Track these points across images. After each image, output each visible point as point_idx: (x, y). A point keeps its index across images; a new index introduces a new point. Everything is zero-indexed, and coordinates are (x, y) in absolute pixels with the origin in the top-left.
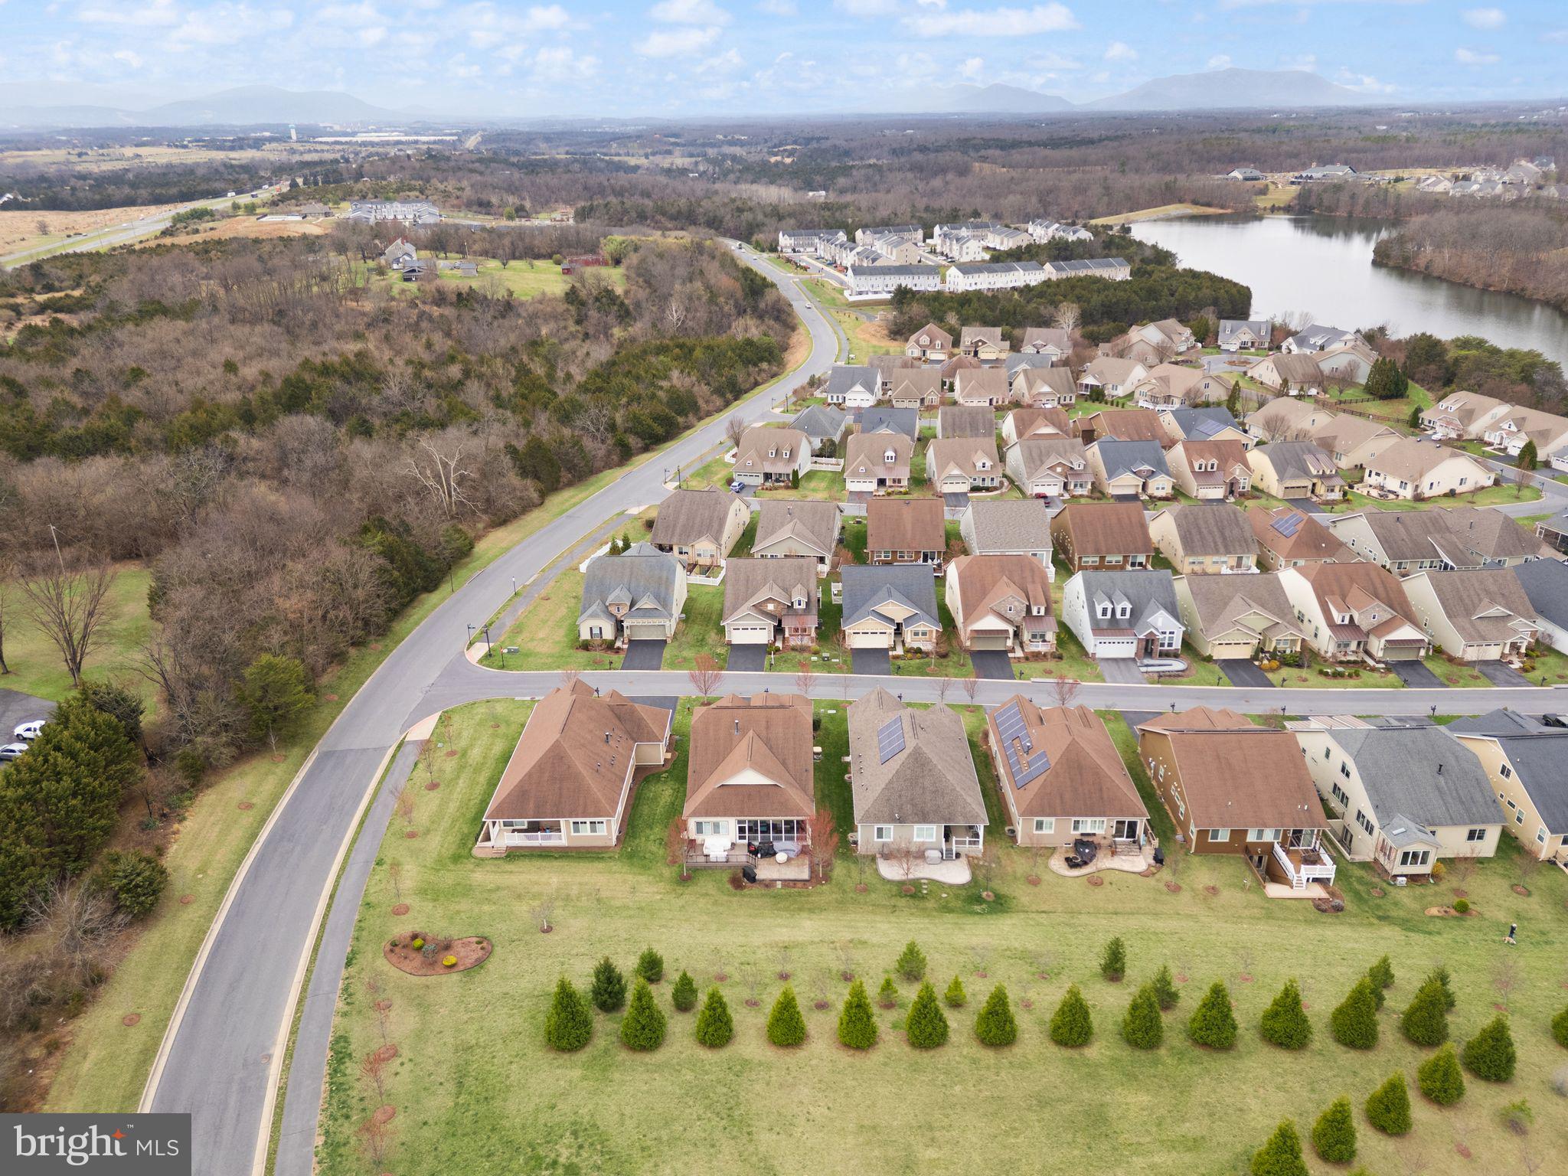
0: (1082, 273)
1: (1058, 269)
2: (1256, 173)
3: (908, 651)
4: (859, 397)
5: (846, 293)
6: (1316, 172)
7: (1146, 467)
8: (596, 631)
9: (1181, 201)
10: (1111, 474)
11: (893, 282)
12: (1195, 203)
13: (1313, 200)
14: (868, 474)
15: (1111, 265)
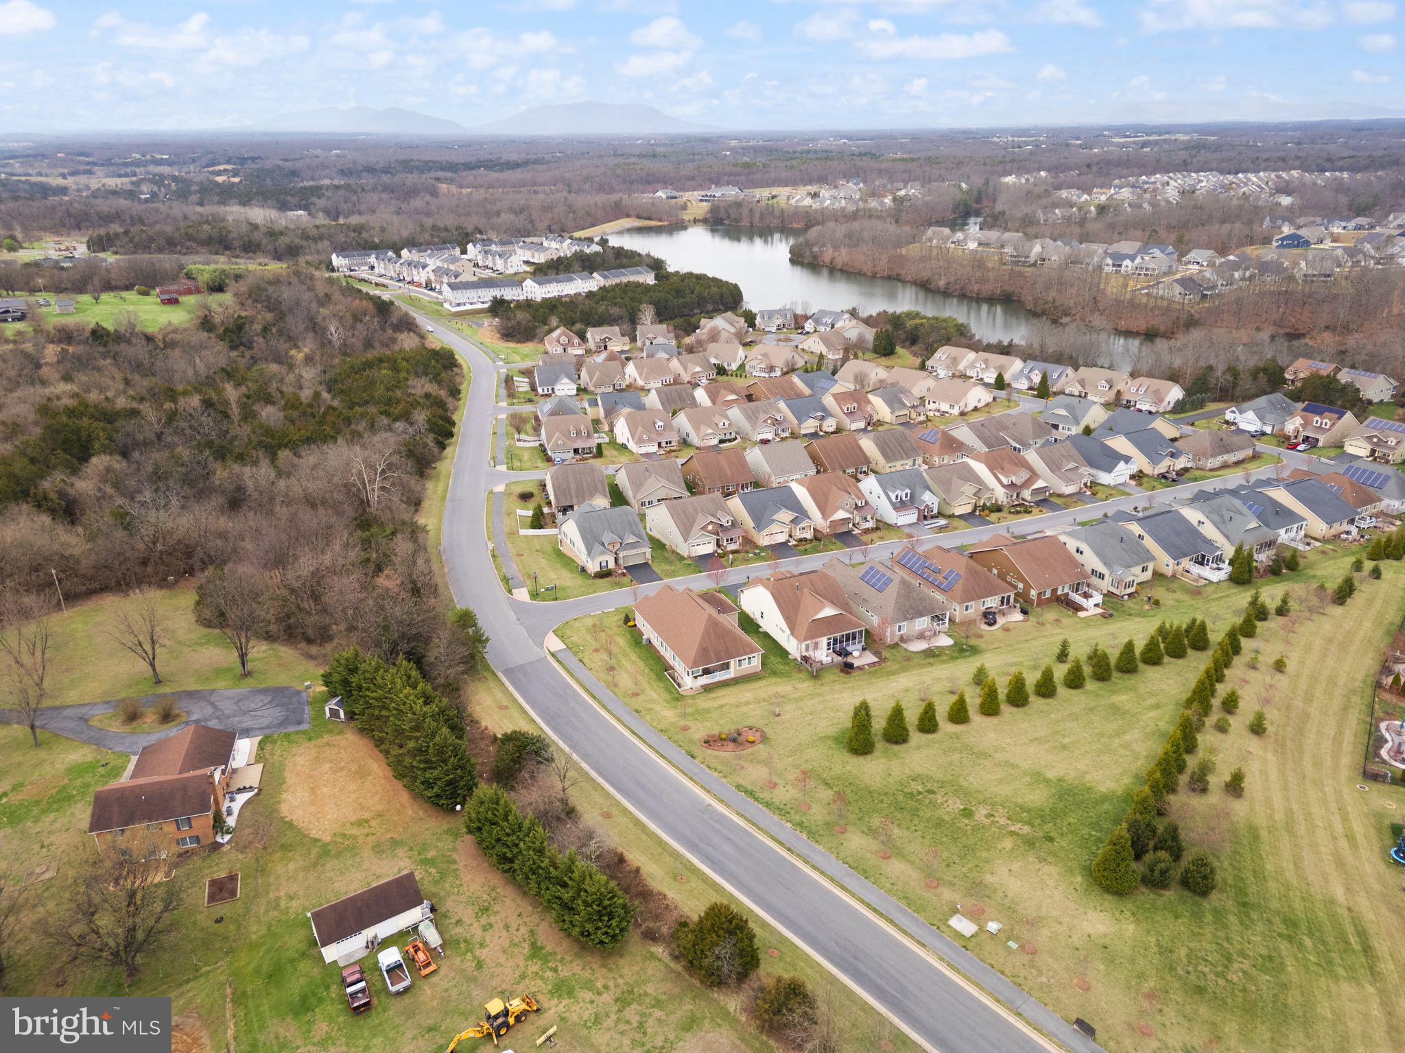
0: (625, 280)
1: (605, 277)
2: (674, 193)
3: (801, 540)
4: (566, 387)
5: (446, 305)
6: (717, 192)
7: (819, 413)
8: (604, 564)
9: (628, 216)
10: (800, 421)
11: (488, 294)
12: (639, 217)
13: (722, 214)
14: (650, 440)
15: (640, 273)
